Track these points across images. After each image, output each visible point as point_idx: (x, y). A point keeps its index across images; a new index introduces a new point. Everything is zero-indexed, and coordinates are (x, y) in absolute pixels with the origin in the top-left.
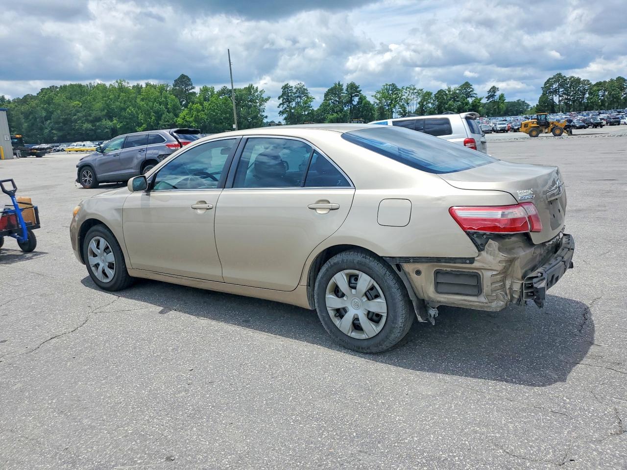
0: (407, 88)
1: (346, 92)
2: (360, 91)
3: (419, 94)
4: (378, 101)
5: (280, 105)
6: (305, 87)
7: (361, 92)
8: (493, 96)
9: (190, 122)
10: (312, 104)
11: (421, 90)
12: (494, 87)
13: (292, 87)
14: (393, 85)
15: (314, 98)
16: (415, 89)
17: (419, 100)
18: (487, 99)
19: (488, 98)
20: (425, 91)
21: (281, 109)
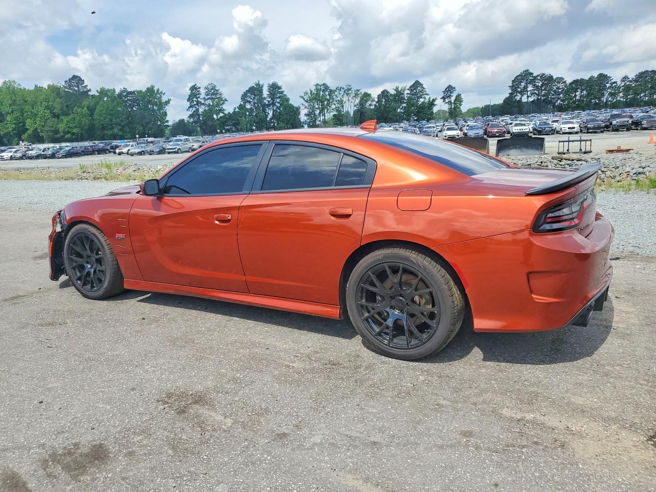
0: (340, 89)
1: (268, 93)
2: (283, 91)
3: (356, 95)
4: (307, 104)
5: (189, 108)
6: (217, 89)
7: (285, 93)
8: (450, 96)
9: (71, 128)
10: (224, 107)
11: (358, 91)
12: (450, 86)
13: (200, 88)
14: (324, 84)
15: (227, 101)
16: (349, 90)
17: (357, 101)
18: (442, 100)
19: (444, 98)
20: (363, 91)
21: (190, 113)
